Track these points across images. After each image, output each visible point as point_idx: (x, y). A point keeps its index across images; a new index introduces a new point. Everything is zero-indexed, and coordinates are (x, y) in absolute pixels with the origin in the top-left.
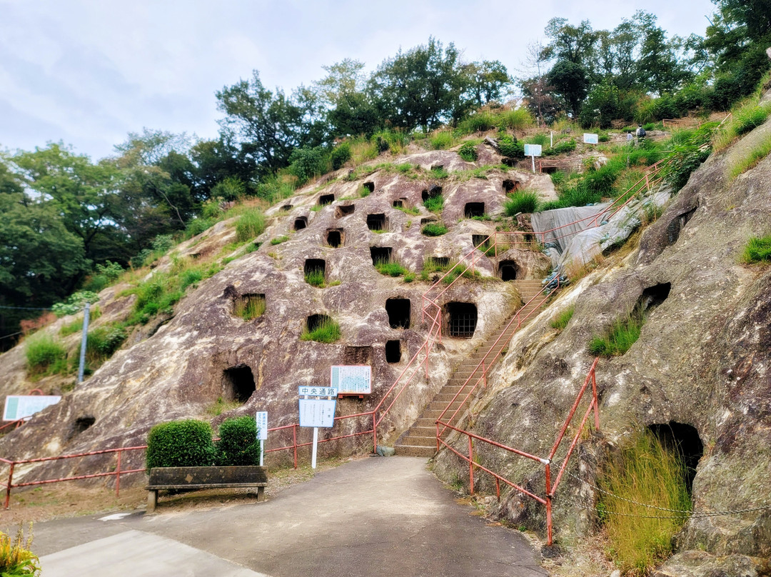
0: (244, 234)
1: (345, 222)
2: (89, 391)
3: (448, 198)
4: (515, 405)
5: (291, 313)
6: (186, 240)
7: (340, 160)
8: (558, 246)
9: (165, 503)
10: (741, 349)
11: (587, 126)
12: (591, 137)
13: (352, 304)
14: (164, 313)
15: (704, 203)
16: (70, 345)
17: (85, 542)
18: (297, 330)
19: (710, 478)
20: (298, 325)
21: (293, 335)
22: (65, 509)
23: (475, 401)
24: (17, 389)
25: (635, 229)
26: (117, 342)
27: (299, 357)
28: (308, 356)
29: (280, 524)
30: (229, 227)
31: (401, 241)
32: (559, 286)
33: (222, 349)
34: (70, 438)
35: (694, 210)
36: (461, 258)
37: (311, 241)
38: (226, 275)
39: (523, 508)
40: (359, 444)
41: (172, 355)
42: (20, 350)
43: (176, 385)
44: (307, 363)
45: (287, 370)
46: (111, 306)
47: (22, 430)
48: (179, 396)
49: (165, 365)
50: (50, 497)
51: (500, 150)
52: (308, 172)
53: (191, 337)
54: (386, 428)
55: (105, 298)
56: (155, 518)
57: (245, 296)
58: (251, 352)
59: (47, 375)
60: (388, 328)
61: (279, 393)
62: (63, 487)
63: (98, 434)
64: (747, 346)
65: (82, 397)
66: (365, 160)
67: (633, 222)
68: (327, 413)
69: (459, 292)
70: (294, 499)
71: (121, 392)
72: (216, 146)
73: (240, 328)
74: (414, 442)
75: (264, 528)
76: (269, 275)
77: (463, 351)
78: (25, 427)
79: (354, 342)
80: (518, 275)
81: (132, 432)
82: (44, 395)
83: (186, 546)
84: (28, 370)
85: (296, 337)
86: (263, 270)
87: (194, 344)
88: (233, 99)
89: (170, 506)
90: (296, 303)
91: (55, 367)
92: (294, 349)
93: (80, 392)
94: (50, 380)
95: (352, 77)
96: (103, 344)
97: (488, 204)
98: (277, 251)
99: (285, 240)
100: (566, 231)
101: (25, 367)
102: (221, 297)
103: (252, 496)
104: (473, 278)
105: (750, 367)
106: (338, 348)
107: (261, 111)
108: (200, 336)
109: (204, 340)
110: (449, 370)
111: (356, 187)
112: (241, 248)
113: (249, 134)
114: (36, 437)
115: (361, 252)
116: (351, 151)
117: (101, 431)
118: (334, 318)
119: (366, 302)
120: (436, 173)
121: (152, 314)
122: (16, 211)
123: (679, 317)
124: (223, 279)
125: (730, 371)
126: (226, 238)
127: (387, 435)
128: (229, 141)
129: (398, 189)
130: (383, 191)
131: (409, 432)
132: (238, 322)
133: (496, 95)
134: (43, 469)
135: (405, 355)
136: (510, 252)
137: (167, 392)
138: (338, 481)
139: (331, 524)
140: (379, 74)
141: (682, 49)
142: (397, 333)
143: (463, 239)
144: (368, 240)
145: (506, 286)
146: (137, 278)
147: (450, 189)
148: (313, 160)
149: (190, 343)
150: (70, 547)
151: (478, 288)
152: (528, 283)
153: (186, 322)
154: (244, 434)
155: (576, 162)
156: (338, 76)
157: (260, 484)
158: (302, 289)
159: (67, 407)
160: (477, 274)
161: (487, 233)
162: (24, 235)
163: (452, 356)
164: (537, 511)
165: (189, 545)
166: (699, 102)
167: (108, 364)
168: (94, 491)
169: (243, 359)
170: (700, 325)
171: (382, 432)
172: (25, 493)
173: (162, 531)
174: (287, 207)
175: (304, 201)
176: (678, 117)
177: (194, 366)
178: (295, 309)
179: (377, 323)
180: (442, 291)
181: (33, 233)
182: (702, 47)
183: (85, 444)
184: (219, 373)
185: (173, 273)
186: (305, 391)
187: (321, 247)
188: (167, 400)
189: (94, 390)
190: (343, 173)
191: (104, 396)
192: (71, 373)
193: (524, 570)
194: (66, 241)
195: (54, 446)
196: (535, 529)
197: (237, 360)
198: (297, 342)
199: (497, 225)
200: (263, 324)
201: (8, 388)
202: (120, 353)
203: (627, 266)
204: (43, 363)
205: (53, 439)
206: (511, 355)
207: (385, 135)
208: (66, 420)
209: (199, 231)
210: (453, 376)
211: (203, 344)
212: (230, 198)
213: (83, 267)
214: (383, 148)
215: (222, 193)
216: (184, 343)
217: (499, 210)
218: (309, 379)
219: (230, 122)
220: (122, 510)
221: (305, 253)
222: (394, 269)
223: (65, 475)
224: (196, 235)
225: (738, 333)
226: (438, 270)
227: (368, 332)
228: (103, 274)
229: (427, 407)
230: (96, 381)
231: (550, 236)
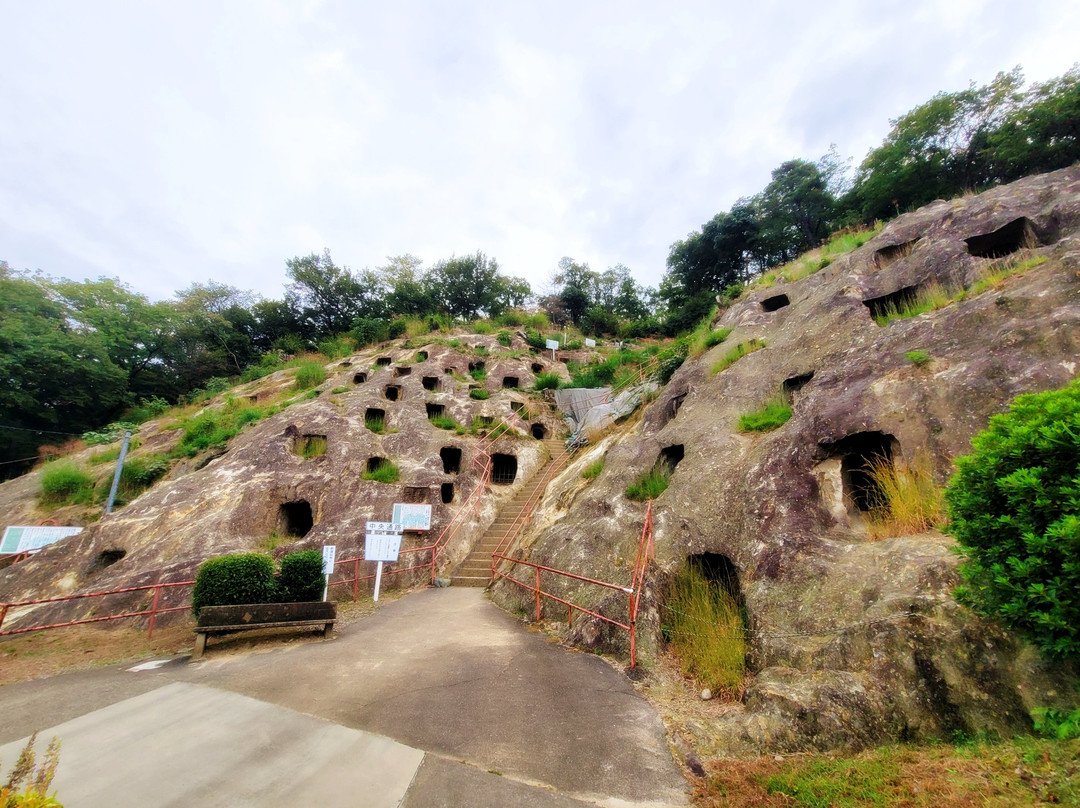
0: (303, 383)
1: (403, 380)
2: (122, 521)
3: (491, 371)
4: (568, 540)
5: (353, 454)
6: (242, 383)
7: (396, 332)
8: (573, 416)
9: (216, 645)
10: (762, 494)
11: (586, 334)
12: (590, 342)
13: (410, 450)
14: (215, 448)
15: (693, 390)
16: (100, 474)
17: (108, 705)
18: (358, 470)
19: (766, 599)
20: (359, 465)
21: (355, 475)
22: (78, 658)
23: (521, 537)
24: (23, 519)
25: (637, 407)
26: (158, 474)
27: (360, 495)
28: (369, 494)
29: (359, 665)
30: (288, 376)
31: (453, 400)
32: (579, 447)
33: (281, 484)
34: (90, 573)
35: (685, 395)
36: (503, 419)
37: (372, 394)
38: (287, 416)
39: (596, 633)
40: (417, 576)
41: (225, 487)
42: (33, 477)
43: (227, 517)
44: (368, 500)
45: (347, 507)
46: (154, 438)
47: (24, 564)
48: (230, 529)
49: (217, 497)
50: (56, 644)
51: (528, 341)
52: (366, 339)
53: (247, 471)
54: (442, 562)
55: (147, 430)
56: (204, 665)
57: (305, 436)
58: (311, 488)
59: (67, 505)
60: (442, 473)
61: (339, 528)
62: (75, 631)
63: (129, 569)
64: (768, 492)
65: (112, 528)
66: (419, 334)
67: (634, 401)
68: (392, 547)
69: (503, 446)
70: (366, 634)
71: (162, 523)
72: (280, 307)
73: (301, 465)
74: (469, 573)
75: (342, 671)
76: (331, 419)
77: (506, 494)
78: (29, 562)
79: (414, 483)
80: (545, 436)
81: (172, 566)
82: (58, 526)
83: (252, 700)
84: (41, 499)
85: (357, 477)
86: (325, 415)
87: (251, 478)
88: (303, 270)
89: (222, 649)
90: (357, 446)
91: (77, 497)
92: (355, 487)
93: (111, 523)
94: (69, 510)
95: (412, 269)
96: (141, 474)
97: (521, 379)
98: (339, 399)
99: (346, 390)
100: (580, 406)
101: (37, 496)
102: (282, 436)
103: (318, 634)
104: (512, 435)
105: (774, 509)
106: (398, 488)
107: (328, 283)
108: (259, 469)
109: (262, 474)
110: (495, 510)
111: (411, 354)
112: (302, 394)
113: (313, 300)
114: (43, 572)
115: (418, 407)
116: (407, 325)
117: (134, 565)
118: (393, 461)
119: (423, 449)
120: (478, 351)
121: (202, 448)
122: (51, 335)
123: (702, 470)
124: (283, 420)
125: (757, 511)
126: (284, 385)
127: (443, 568)
128: (293, 305)
129: (448, 359)
130: (436, 359)
131: (463, 564)
132: (299, 460)
133: (521, 303)
134: (49, 609)
135: (457, 497)
136: (540, 417)
137: (217, 525)
138: (406, 614)
139: (416, 661)
140: (434, 271)
141: (643, 294)
142: (451, 478)
143: (504, 404)
144: (424, 397)
145: (538, 444)
146: (186, 414)
147: (492, 364)
148: (372, 329)
149: (247, 477)
150: (86, 713)
151: (518, 444)
152: (553, 442)
153: (242, 457)
154: (310, 568)
155: (583, 357)
156: (400, 266)
157: (329, 621)
158: (363, 434)
159: (91, 539)
160: (517, 432)
161: (522, 402)
162: (59, 360)
163: (498, 499)
164: (611, 636)
165: (256, 698)
166: (657, 329)
167: (147, 494)
168: (118, 633)
169: (302, 494)
170: (719, 476)
171: (439, 564)
172: (18, 640)
173: (217, 680)
174: (347, 364)
175: (364, 361)
176: (644, 337)
177: (250, 500)
178: (357, 451)
179: (433, 468)
180: (490, 445)
181: (70, 359)
182: (655, 295)
183: (111, 579)
184: (276, 507)
185: (227, 411)
186: (372, 526)
187: (380, 398)
188: (216, 533)
189: (129, 521)
190: (398, 343)
191: (140, 527)
192: (97, 503)
193: (622, 696)
194: (108, 372)
195: (67, 582)
196: (611, 653)
197: (295, 495)
198: (359, 481)
199: (529, 396)
200: (325, 463)
201: (11, 517)
202: (162, 484)
203: (636, 433)
204: (62, 492)
205: (68, 574)
206: (548, 499)
207: (437, 318)
208: (87, 553)
209: (257, 377)
210: (499, 515)
211: (261, 479)
212: (290, 352)
213: (124, 399)
214: (434, 327)
215: (283, 346)
216: (239, 477)
217: (530, 385)
218: (369, 515)
219: (297, 288)
220: (158, 656)
221: (368, 402)
222: (447, 423)
223: (79, 616)
224: (253, 380)
225: (756, 481)
226: (485, 427)
227: (426, 474)
228: (146, 409)
229: (478, 542)
230: (131, 512)
231: (568, 408)
